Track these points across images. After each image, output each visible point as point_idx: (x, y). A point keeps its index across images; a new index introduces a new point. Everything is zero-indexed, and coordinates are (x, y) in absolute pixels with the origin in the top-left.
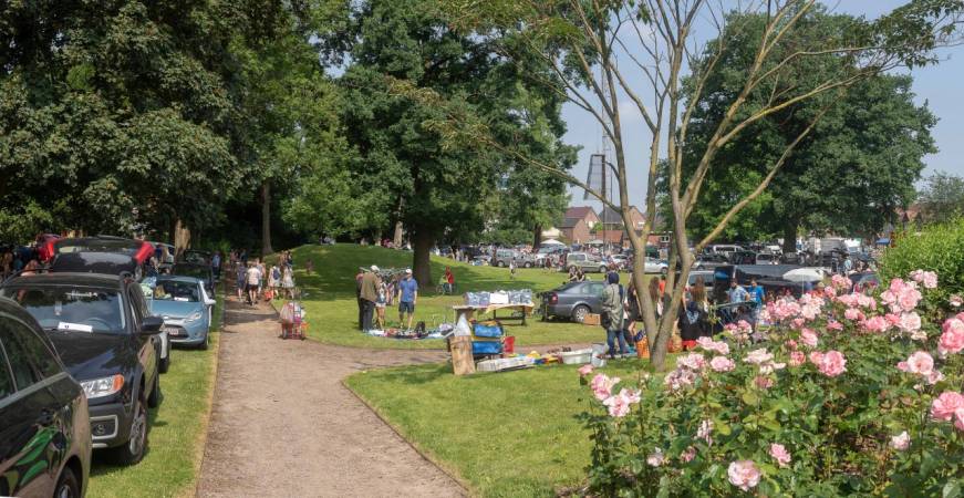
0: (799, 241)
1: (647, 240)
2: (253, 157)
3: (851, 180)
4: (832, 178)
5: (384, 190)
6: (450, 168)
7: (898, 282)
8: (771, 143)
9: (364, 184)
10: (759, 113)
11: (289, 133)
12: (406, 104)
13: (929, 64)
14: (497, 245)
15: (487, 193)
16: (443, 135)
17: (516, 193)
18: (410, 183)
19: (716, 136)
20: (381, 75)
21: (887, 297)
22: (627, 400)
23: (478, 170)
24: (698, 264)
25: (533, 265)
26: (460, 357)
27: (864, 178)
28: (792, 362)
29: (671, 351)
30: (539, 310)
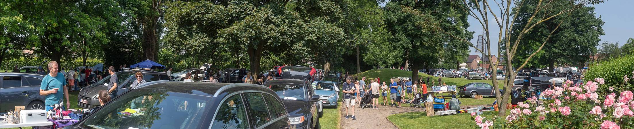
0: (555, 68)
1: (497, 67)
2: (352, 37)
3: (573, 46)
4: (566, 45)
5: (401, 49)
6: (425, 40)
7: (590, 82)
8: (544, 32)
9: (394, 46)
10: (540, 21)
11: (366, 28)
12: (409, 16)
13: (600, 3)
14: (443, 69)
15: (440, 50)
16: (423, 27)
17: (450, 50)
18: (410, 46)
19: (525, 29)
20: (399, 6)
21: (586, 87)
22: (488, 125)
23: (436, 41)
24: (517, 77)
25: (457, 76)
26: (429, 109)
27: (578, 45)
28: (552, 111)
29: (508, 109)
30: (459, 93)
